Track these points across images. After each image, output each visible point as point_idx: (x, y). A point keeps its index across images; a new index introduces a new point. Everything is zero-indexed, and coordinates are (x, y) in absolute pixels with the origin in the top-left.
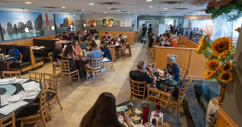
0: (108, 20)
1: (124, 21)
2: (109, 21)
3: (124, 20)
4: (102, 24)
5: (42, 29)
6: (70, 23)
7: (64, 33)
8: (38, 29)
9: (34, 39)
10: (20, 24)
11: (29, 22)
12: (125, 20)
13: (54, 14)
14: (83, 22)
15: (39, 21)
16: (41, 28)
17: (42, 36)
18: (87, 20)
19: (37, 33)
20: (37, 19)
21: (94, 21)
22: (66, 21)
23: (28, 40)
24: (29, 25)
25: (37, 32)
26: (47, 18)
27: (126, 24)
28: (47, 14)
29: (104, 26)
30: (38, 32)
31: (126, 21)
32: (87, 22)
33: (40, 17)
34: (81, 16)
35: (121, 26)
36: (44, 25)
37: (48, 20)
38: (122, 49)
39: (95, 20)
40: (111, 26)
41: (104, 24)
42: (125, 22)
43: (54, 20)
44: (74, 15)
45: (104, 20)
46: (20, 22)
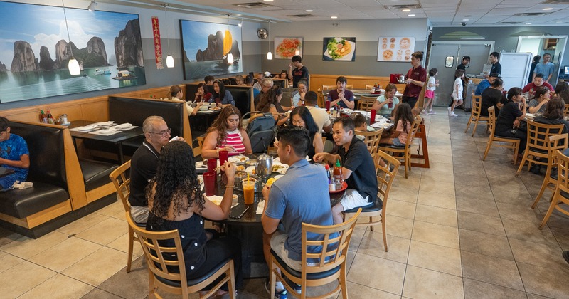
0: (338, 40)
1: (389, 43)
2: (343, 43)
3: (389, 39)
4: (319, 52)
5: (138, 65)
6: (227, 48)
7: (207, 79)
8: (127, 65)
9: (110, 97)
10: (63, 48)
11: (96, 42)
12: (393, 41)
13: (180, 21)
14: (265, 46)
15: (130, 39)
16: (136, 62)
17: (138, 87)
18: (278, 42)
19: (121, 79)
20: (122, 33)
21: (297, 43)
22: (215, 42)
23: (91, 99)
24: (93, 51)
25: (120, 75)
26: (157, 32)
27: (395, 51)
28: (157, 19)
29: (325, 58)
30: (125, 73)
31: (397, 43)
32: (276, 46)
33: (134, 26)
34: (259, 30)
35: (380, 58)
36: (147, 53)
37: (159, 38)
38: (402, 139)
39: (301, 40)
40: (349, 57)
41: (326, 54)
42: (392, 46)
43: (179, 38)
44: (240, 25)
45: (327, 41)
46: (63, 41)
